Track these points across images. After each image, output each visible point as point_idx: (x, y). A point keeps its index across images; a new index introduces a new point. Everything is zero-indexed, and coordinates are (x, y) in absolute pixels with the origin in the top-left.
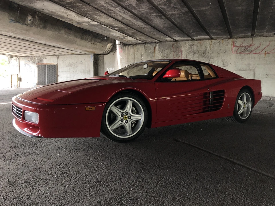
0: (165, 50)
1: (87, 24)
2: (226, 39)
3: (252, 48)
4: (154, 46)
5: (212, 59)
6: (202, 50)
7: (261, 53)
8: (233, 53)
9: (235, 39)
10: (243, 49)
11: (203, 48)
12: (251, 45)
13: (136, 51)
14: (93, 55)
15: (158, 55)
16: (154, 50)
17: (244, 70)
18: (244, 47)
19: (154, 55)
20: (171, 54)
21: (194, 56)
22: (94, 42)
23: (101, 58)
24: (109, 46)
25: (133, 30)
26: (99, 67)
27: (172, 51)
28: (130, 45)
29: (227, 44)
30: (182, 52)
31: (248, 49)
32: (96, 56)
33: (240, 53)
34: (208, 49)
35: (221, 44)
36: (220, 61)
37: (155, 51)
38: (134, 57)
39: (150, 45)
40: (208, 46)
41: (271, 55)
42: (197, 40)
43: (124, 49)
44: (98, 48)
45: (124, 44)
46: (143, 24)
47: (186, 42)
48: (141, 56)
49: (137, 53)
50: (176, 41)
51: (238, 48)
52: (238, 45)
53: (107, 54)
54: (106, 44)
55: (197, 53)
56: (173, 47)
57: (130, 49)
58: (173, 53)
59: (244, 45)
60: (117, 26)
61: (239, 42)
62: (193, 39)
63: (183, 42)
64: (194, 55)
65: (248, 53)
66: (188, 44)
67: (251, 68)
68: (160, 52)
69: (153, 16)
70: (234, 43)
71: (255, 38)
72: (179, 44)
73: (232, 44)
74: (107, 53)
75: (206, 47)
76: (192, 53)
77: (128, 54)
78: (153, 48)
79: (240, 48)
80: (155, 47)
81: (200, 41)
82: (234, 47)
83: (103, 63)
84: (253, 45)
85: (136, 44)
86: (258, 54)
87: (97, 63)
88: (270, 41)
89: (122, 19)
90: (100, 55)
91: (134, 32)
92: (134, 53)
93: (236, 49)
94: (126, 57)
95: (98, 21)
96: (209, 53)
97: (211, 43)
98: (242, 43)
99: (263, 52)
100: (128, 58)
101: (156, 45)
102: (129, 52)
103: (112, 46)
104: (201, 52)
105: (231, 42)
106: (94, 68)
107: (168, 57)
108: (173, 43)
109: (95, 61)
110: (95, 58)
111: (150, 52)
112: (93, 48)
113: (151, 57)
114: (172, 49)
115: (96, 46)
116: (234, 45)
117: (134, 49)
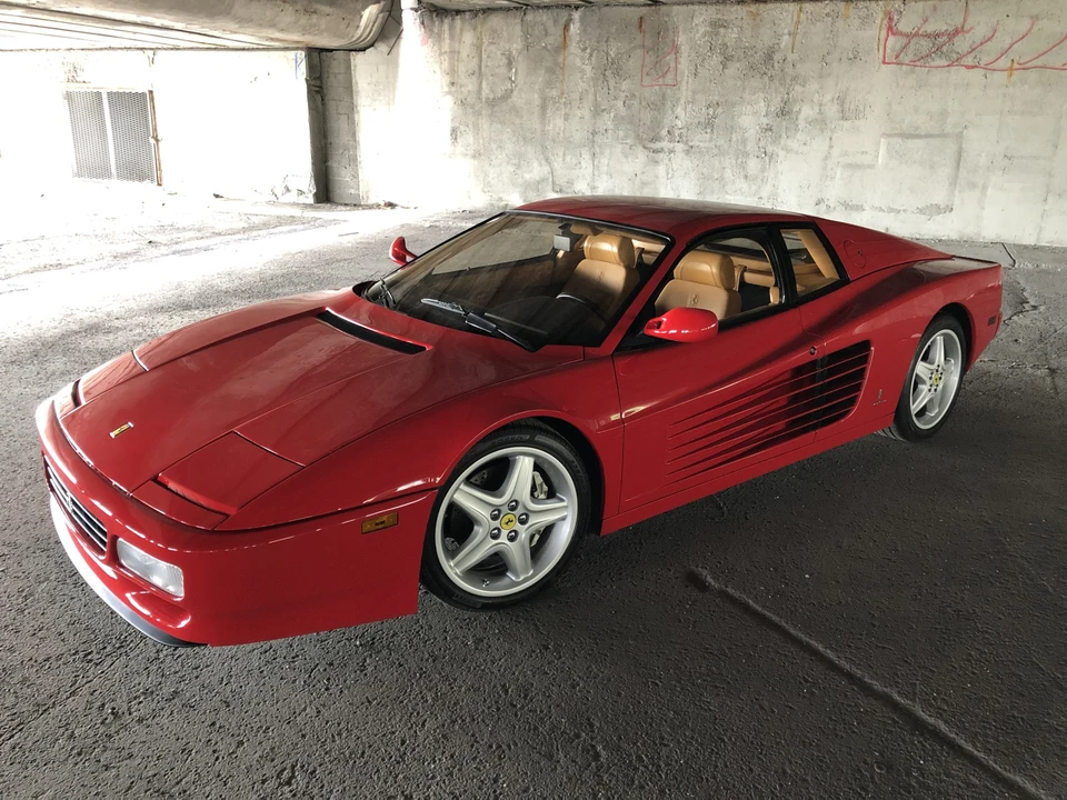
0: (606, 42)
2: (861, 0)
3: (962, 44)
4: (563, 21)
5: (798, 88)
6: (760, 45)
7: (989, 67)
8: (884, 63)
9: (898, 4)
10: (925, 45)
11: (765, 38)
12: (957, 32)
13: (486, 41)
14: (303, 53)
15: (578, 63)
16: (560, 40)
17: (919, 136)
18: (927, 36)
19: (561, 59)
20: (631, 60)
21: (726, 71)
22: (306, 3)
23: (336, 65)
24: (371, 13)
26: (332, 106)
27: (635, 48)
28: (458, 12)
29: (865, 21)
30: (676, 49)
31: (944, 49)
32: (316, 54)
33: (913, 63)
34: (786, 41)
35: (840, 23)
36: (828, 97)
37: (564, 45)
38: (480, 67)
39: (545, 18)
40: (786, 31)
41: (1032, 75)
42: (742, 1)
43: (436, 30)
44: (323, 27)
45: (434, 10)
47: (696, 7)
48: (510, 64)
49: (492, 47)
50: (655, 2)
51: (905, 40)
52: (907, 30)
53: (364, 50)
54: (359, 6)
55: (739, 60)
56: (641, 26)
57: (462, 30)
58: (639, 52)
59: (930, 28)
61: (912, 15)
63: (685, 7)
64: (725, 67)
65: (944, 62)
66: (703, 17)
67: (949, 129)
68: (588, 51)
70: (891, 19)
71: (978, 2)
72: (668, 15)
73: (885, 22)
74: (362, 45)
75: (778, 36)
76: (716, 59)
77: (454, 54)
78: (560, 31)
79: (915, 39)
80: (566, 28)
81: (753, 7)
82: (891, 38)
83: (349, 88)
84: (968, 32)
85: (488, 10)
86: (982, 72)
87: (321, 87)
88: (1035, 18)
90: (332, 50)
92: (479, 48)
93: (898, 47)
94: (446, 65)
96: (789, 59)
97: (799, 16)
98: (926, 21)
99: (1004, 63)
100: (452, 72)
101: (570, 15)
102: (457, 45)
103: (381, 15)
104: (757, 56)
105: (881, 15)
106: (310, 108)
107: (618, 73)
108: (645, 10)
109: (315, 79)
110: (311, 68)
111: (545, 48)
112: (304, 30)
113: (550, 71)
114: (639, 37)
115: (315, 21)
116: (890, 28)
117: (479, 29)
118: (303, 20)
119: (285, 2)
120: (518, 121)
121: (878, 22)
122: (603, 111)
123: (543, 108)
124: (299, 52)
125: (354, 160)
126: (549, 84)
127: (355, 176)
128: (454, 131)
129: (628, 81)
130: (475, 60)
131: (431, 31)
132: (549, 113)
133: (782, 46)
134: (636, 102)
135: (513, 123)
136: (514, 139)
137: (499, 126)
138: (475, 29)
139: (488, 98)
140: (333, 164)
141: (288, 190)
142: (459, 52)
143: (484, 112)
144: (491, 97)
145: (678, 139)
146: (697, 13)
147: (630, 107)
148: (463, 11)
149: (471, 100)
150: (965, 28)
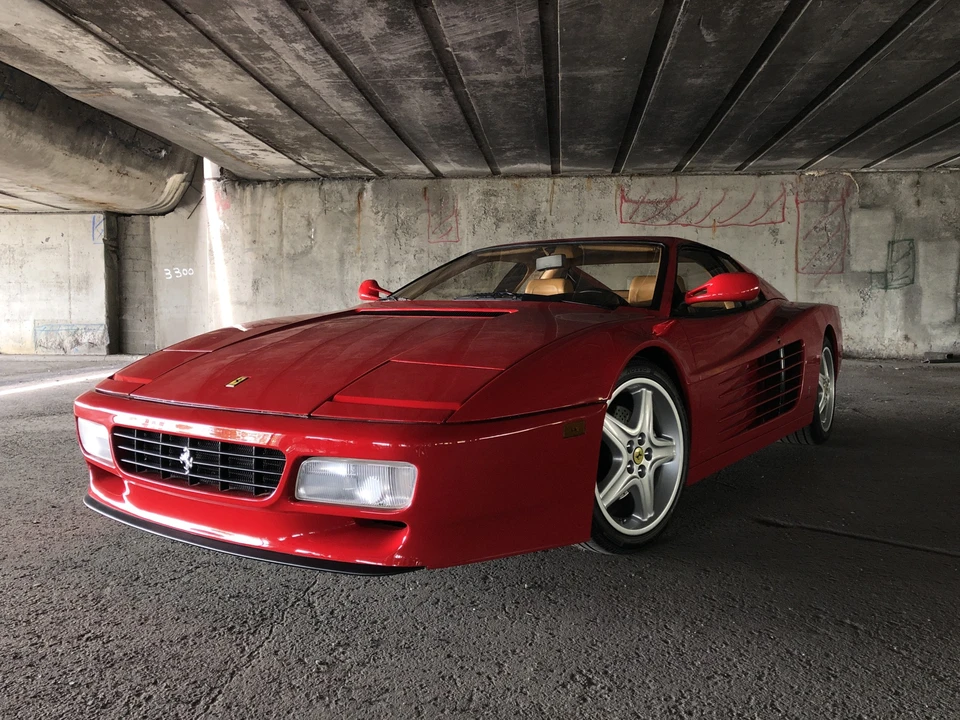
0: (396, 206)
1: (129, 94)
2: (598, 176)
3: (677, 209)
4: (357, 190)
6: (524, 209)
7: (702, 224)
8: (622, 222)
9: (626, 179)
10: (650, 209)
11: (529, 204)
12: (671, 200)
13: (286, 206)
14: (102, 216)
15: (372, 223)
16: (355, 205)
18: (652, 203)
19: (356, 220)
20: (419, 221)
21: (499, 230)
22: (119, 165)
23: (135, 228)
24: (175, 181)
25: (305, 129)
26: (129, 265)
27: (421, 212)
28: (260, 182)
29: (604, 192)
30: (456, 213)
31: (664, 212)
32: (113, 218)
33: (643, 223)
34: (544, 206)
35: (585, 193)
37: (359, 209)
38: (281, 227)
39: (340, 187)
40: (544, 199)
41: (730, 231)
42: (507, 176)
43: (238, 196)
44: (132, 189)
45: (236, 180)
46: (358, 109)
47: (470, 180)
48: (309, 224)
49: (292, 211)
50: (437, 175)
51: (635, 206)
52: (636, 199)
53: (164, 214)
54: (165, 174)
55: (509, 221)
56: (425, 195)
57: (263, 197)
58: (425, 215)
59: (652, 197)
60: (253, 108)
61: (638, 188)
62: (495, 173)
63: (461, 180)
64: (497, 226)
65: (665, 222)
66: (476, 187)
68: (381, 214)
69: (412, 85)
70: (623, 191)
71: (684, 178)
72: (448, 186)
73: (619, 193)
74: (160, 210)
75: (537, 202)
76: (490, 221)
77: (256, 216)
78: (354, 197)
79: (642, 206)
80: (360, 194)
81: (517, 181)
82: (625, 205)
83: (147, 248)
84: (680, 200)
85: (288, 180)
86: (694, 229)
87: (117, 247)
88: (726, 190)
89: (293, 86)
90: (130, 215)
91: (306, 136)
92: (280, 212)
93: (631, 211)
94: (248, 226)
95: (185, 86)
96: (548, 220)
97: (553, 188)
98: (648, 192)
99: (708, 222)
100: (254, 231)
101: (363, 185)
102: (258, 209)
103: (183, 184)
104: (522, 218)
105: (615, 188)
106: (107, 266)
107: (407, 232)
108: (426, 182)
109: (112, 240)
110: (109, 230)
111: (342, 211)
112: (115, 190)
113: (348, 230)
114: (425, 205)
115: (126, 182)
116: (623, 197)
117: (280, 195)
118: (116, 180)
119: (101, 161)
120: (318, 273)
121: (614, 192)
122: (396, 263)
123: (342, 260)
124: (97, 215)
125: (150, 314)
126: (346, 241)
127: (151, 328)
128: (255, 282)
129: (417, 238)
130: (277, 222)
131: (233, 197)
132: (347, 266)
133: (542, 210)
134: (425, 255)
135: (314, 275)
136: (315, 288)
137: (300, 277)
138: (275, 195)
139: (288, 254)
140: (128, 317)
141: (78, 343)
142: (260, 216)
143: (285, 265)
144: (292, 252)
145: (463, 285)
146: (472, 185)
147: (420, 259)
148: (265, 181)
149: (273, 255)
150: (678, 197)
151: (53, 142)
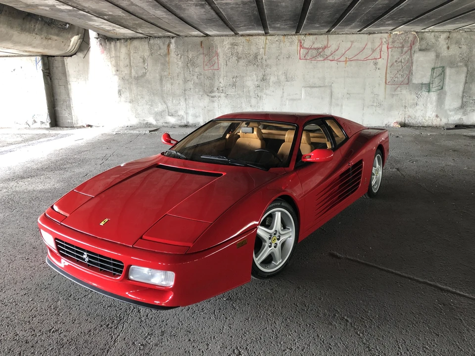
0: (187, 52)
1: (48, 8)
2: (288, 35)
3: (328, 52)
4: (167, 43)
5: (268, 69)
6: (251, 52)
7: (340, 60)
8: (300, 59)
9: (303, 37)
10: (315, 52)
11: (254, 49)
12: (325, 47)
13: (132, 52)
14: (40, 58)
15: (175, 61)
16: (166, 51)
17: (316, 87)
18: (315, 49)
19: (167, 59)
20: (199, 59)
22: (46, 34)
23: (57, 63)
24: (75, 39)
25: (138, 21)
26: (56, 82)
27: (200, 54)
28: (118, 39)
29: (291, 43)
30: (217, 55)
31: (322, 54)
32: (46, 58)
33: (311, 59)
34: (262, 51)
35: (282, 44)
36: (280, 73)
37: (168, 53)
38: (130, 63)
39: (159, 42)
40: (261, 47)
41: (353, 63)
42: (242, 35)
43: (108, 47)
44: (54, 45)
45: (106, 39)
46: (164, 13)
47: (224, 38)
48: (144, 61)
49: (135, 54)
50: (207, 35)
51: (307, 50)
52: (307, 47)
53: (71, 56)
54: (70, 36)
55: (244, 59)
56: (201, 45)
57: (120, 47)
58: (202, 56)
59: (316, 46)
60: (110, 13)
61: (308, 41)
62: (236, 34)
63: (219, 37)
64: (238, 62)
65: (322, 59)
66: (227, 41)
67: (326, 84)
68: (179, 55)
69: (189, 5)
70: (301, 43)
71: (332, 36)
72: (213, 41)
73: (299, 44)
74: (70, 54)
75: (259, 49)
76: (234, 58)
77: (117, 58)
78: (166, 47)
79: (310, 51)
80: (169, 46)
81: (248, 38)
82: (302, 50)
83: (65, 73)
84: (329, 47)
85: (132, 39)
86: (336, 62)
87: (49, 73)
88: (352, 42)
89: (129, 5)
90: (54, 56)
91: (139, 23)
92: (129, 55)
93: (304, 53)
94: (114, 62)
95: (75, 5)
96: (264, 58)
97: (266, 41)
98: (314, 43)
99: (343, 59)
100: (117, 65)
101: (170, 41)
102: (118, 54)
103: (79, 41)
104: (251, 57)
105: (297, 41)
106: (45, 83)
107: (193, 64)
108: (202, 39)
109: (46, 69)
110: (44, 64)
111: (160, 54)
112: (45, 47)
113: (164, 64)
114: (201, 50)
115: (50, 42)
116: (301, 46)
117: (128, 47)
118: (45, 42)
119: (36, 34)
120: (150, 86)
121: (296, 43)
122: (188, 81)
123: (161, 80)
124: (38, 57)
125: (69, 107)
126: (163, 70)
127: (70, 114)
128: (119, 91)
129: (198, 68)
130: (128, 60)
131: (105, 48)
132: (164, 82)
133: (261, 53)
134: (202, 77)
135: (148, 87)
136: (149, 94)
137: (141, 88)
138: (126, 46)
139: (135, 77)
140: (58, 109)
141: (35, 122)
142: (119, 57)
143: (133, 83)
144: (137, 76)
145: (221, 91)
146: (225, 40)
147: (200, 79)
148: (121, 39)
149: (127, 77)
150: (328, 46)
151: (12, 28)
